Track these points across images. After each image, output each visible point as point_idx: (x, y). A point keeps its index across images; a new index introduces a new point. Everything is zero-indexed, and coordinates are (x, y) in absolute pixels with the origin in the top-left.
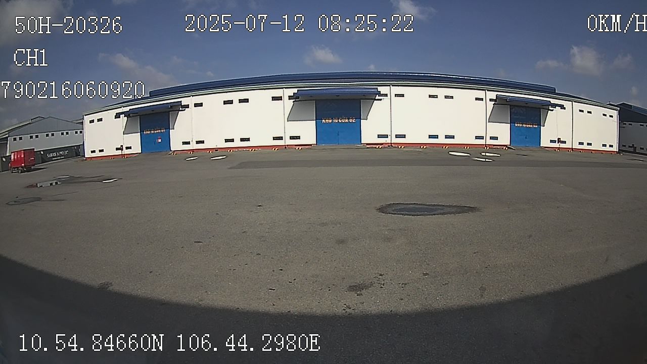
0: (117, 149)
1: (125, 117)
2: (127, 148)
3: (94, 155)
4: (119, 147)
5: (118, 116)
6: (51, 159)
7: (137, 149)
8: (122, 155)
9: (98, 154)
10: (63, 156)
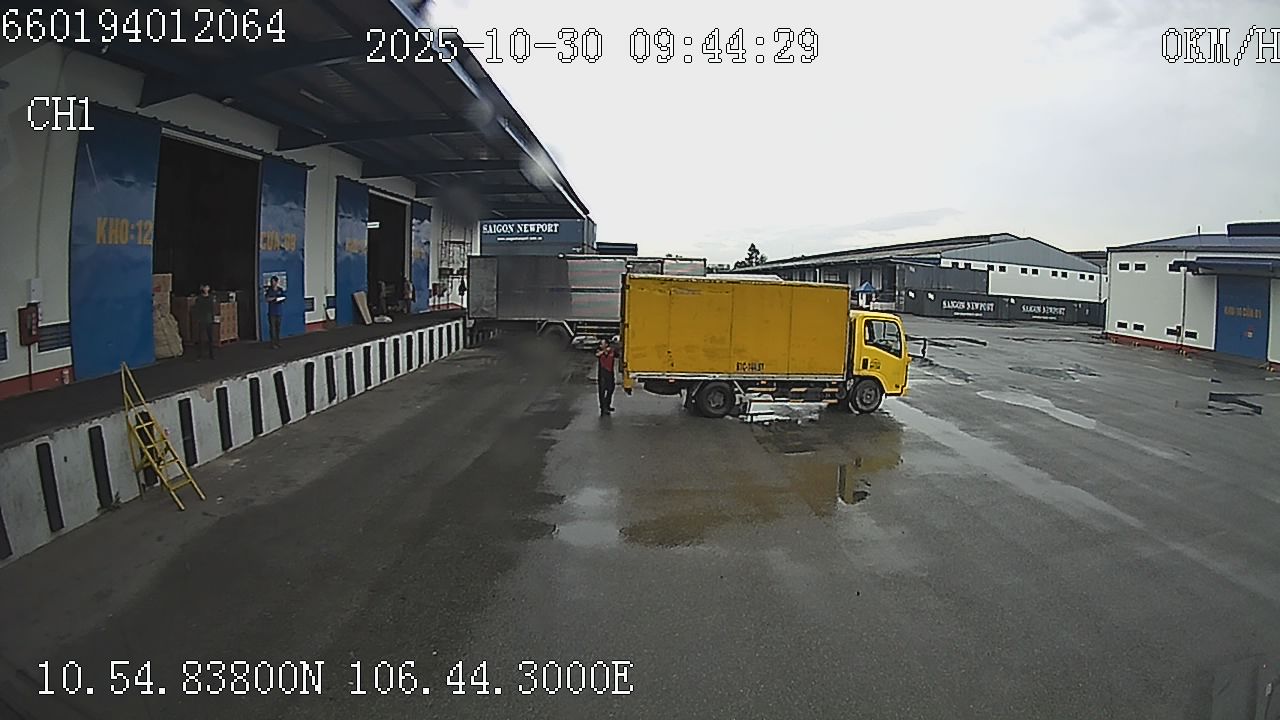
0: (1170, 332)
1: (1188, 270)
2: (1189, 334)
3: (1121, 331)
4: (1175, 328)
5: (1175, 267)
6: (1028, 318)
7: (1207, 341)
8: (1177, 345)
9: (1130, 332)
10: (1053, 316)
